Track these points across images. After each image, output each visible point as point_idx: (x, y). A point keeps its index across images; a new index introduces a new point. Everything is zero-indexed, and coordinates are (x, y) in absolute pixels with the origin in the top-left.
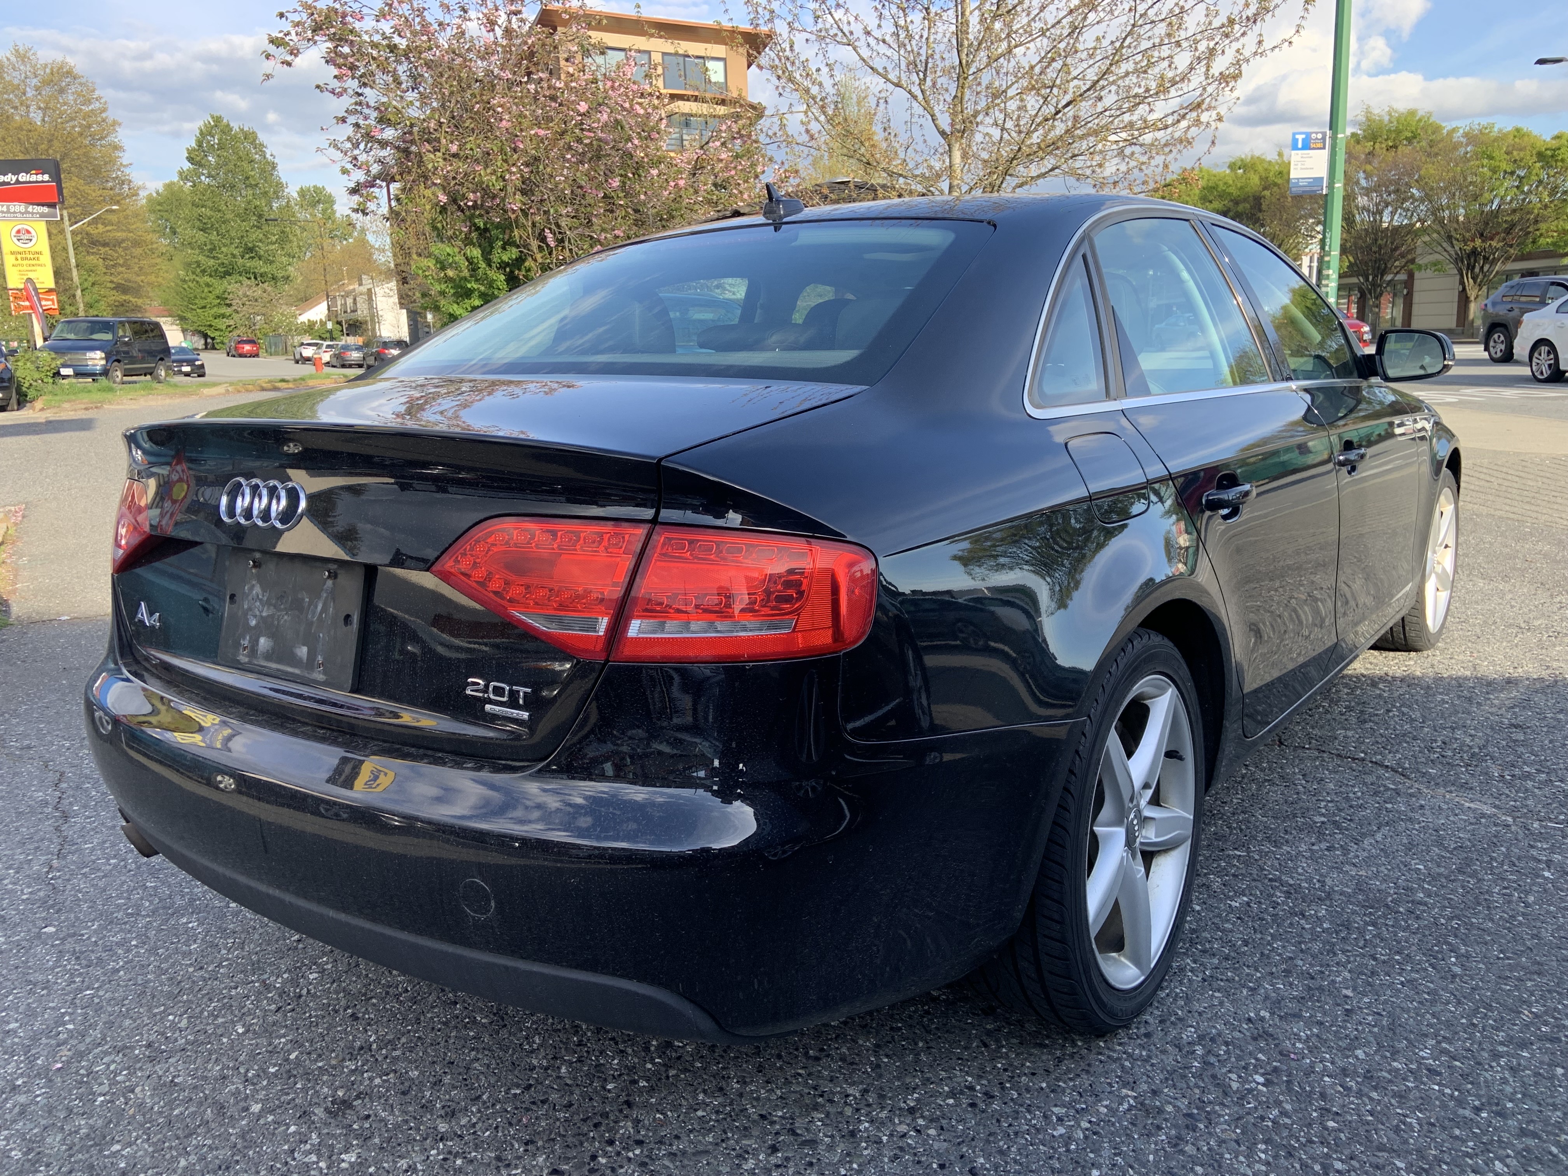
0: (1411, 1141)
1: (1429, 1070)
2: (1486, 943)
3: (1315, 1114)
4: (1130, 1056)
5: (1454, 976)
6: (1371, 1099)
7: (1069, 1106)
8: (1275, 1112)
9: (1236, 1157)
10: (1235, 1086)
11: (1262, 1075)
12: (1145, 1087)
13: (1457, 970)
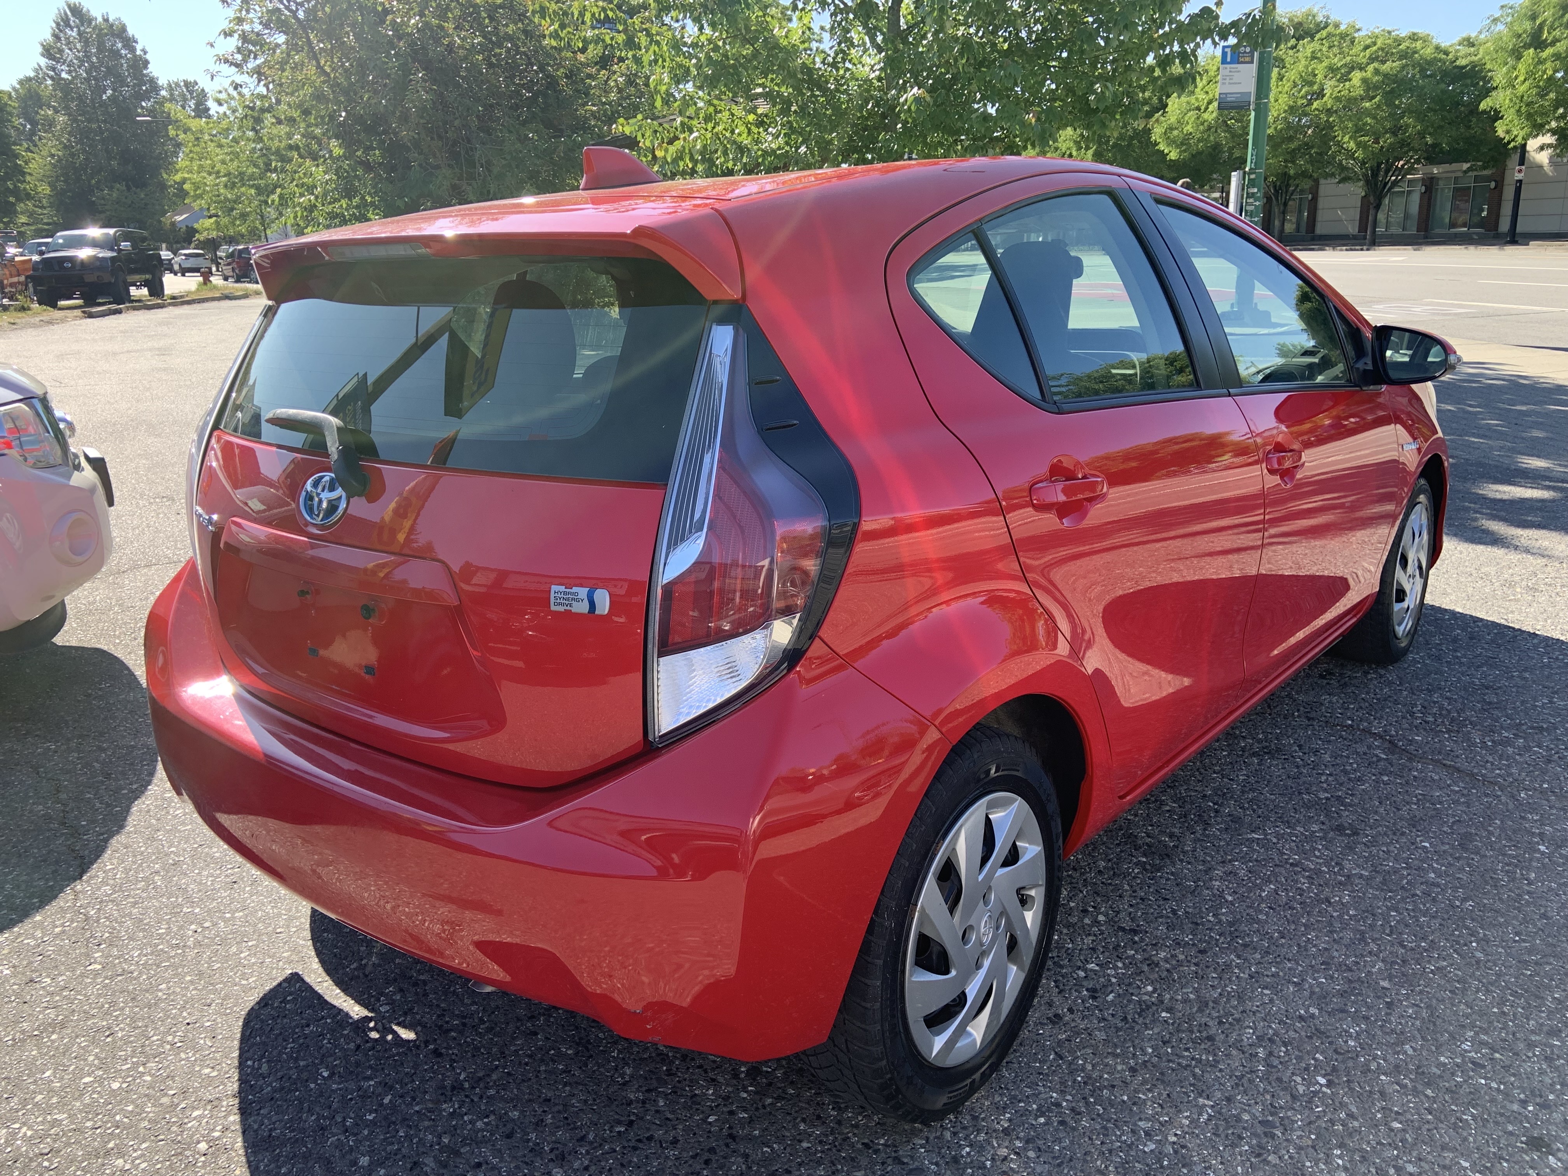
0: (1471, 1139)
2: (1501, 925)
3: (1379, 1116)
7: (1151, 1119)
8: (1343, 1115)
13: (1479, 955)
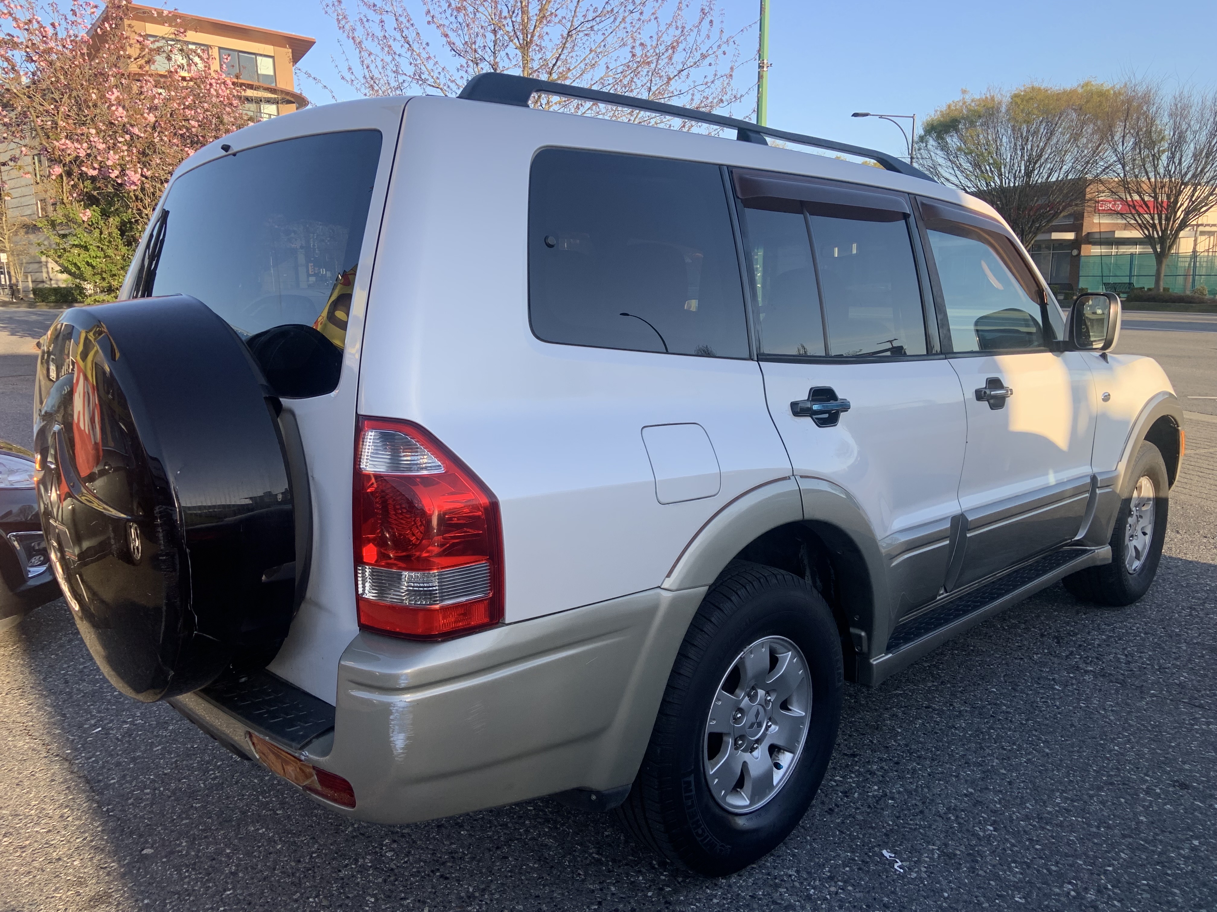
1: (1065, 809)
4: (920, 825)
5: (1047, 754)
6: (1048, 830)
9: (1005, 873)
10: (981, 834)
11: (991, 825)
12: (938, 842)
